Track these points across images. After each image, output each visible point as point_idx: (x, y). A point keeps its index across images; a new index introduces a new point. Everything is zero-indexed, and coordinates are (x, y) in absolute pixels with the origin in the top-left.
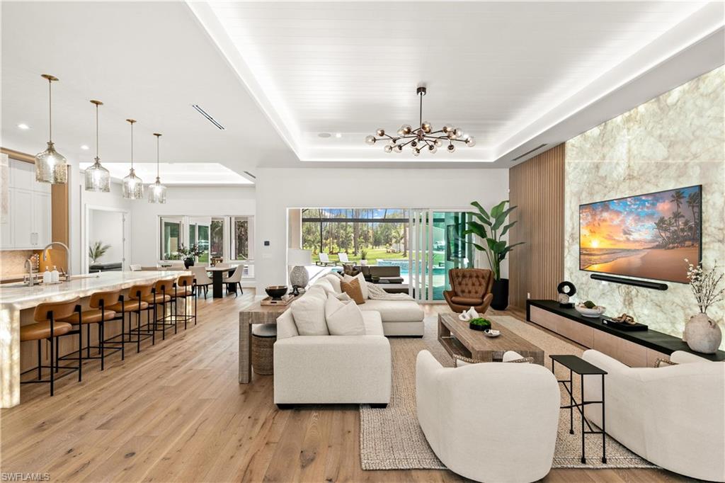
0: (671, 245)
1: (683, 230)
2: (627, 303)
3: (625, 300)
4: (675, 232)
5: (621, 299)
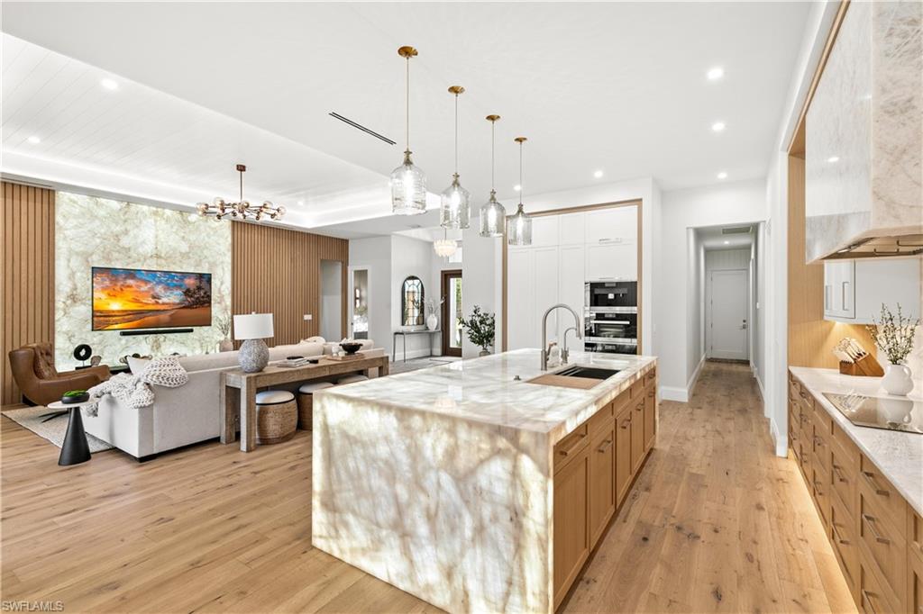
0: (195, 306)
1: (203, 297)
3: (152, 347)
4: (198, 298)
5: (150, 346)
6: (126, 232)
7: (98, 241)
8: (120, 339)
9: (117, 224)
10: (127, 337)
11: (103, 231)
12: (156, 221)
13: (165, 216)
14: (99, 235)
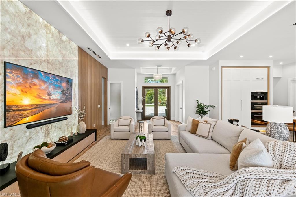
0: (66, 101)
1: (70, 95)
2: (46, 135)
3: (45, 134)
4: (67, 96)
5: (43, 135)
6: (29, 35)
7: (9, 36)
8: (26, 132)
9: (23, 25)
10: (30, 130)
11: (12, 27)
12: (47, 33)
13: (51, 31)
14: (9, 30)
